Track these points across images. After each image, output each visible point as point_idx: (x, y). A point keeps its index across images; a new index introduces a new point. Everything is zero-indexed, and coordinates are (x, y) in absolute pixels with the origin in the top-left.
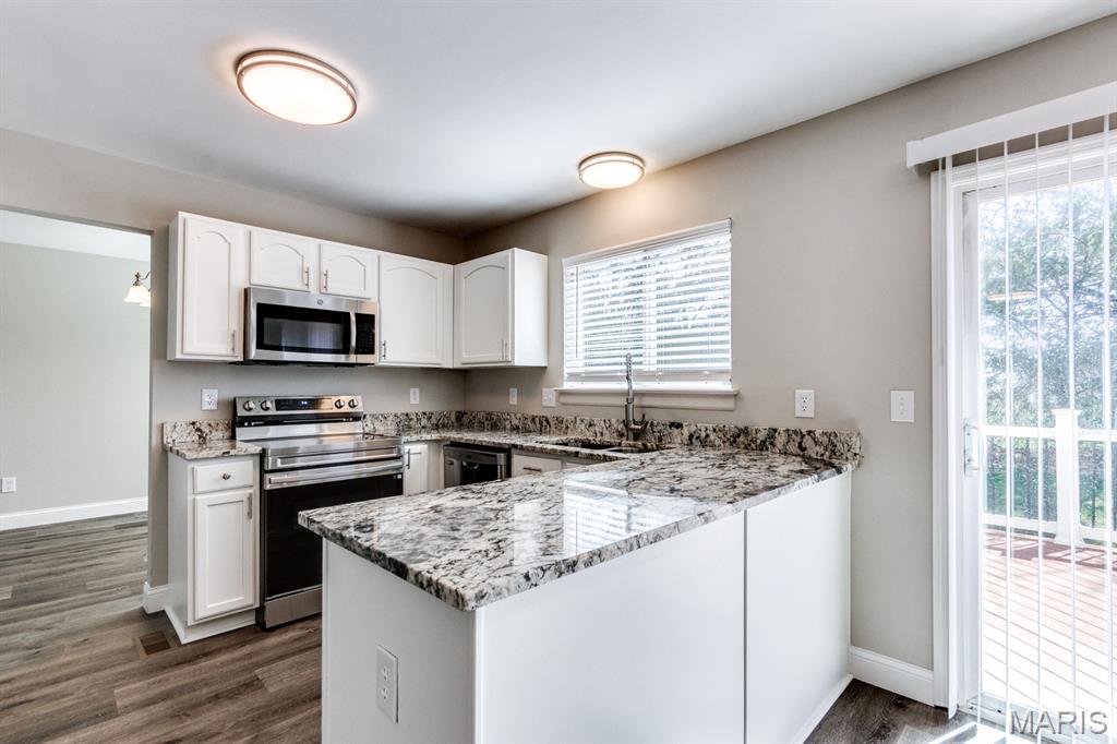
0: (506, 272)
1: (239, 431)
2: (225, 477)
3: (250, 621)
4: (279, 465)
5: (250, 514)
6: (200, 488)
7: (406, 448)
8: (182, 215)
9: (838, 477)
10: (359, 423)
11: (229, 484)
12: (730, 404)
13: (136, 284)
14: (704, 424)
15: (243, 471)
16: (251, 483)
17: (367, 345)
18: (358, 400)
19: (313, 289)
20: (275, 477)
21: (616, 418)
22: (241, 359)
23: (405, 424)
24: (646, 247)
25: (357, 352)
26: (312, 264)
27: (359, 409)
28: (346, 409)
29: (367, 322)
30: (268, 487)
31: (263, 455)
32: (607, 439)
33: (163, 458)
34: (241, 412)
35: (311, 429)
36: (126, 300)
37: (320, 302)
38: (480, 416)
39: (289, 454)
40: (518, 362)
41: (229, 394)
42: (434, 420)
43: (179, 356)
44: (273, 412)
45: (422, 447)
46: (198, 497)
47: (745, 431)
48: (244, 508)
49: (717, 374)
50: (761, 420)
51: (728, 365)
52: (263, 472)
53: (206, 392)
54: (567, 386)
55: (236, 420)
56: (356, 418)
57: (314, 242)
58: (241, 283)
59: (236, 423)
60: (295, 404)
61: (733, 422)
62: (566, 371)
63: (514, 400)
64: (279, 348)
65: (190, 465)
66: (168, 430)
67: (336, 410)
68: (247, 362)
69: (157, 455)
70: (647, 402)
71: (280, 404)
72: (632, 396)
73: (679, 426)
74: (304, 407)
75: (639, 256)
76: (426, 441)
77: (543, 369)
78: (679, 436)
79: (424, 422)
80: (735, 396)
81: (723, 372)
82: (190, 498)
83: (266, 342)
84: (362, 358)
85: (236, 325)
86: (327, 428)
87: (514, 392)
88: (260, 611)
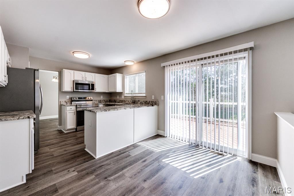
0: (115, 77)
1: (72, 102)
2: (71, 109)
3: (75, 130)
4: (79, 107)
5: (75, 114)
6: (67, 110)
7: (99, 105)
8: (64, 69)
9: (152, 107)
10: (92, 101)
11: (72, 110)
12: (145, 98)
13: (54, 78)
14: (142, 101)
15: (74, 108)
16: (75, 109)
17: (93, 89)
18: (92, 98)
19: (84, 80)
20: (78, 109)
21: (130, 100)
22: (73, 91)
23: (100, 102)
24: (136, 74)
25: (91, 90)
26: (84, 76)
27: (92, 99)
28: (90, 99)
29: (93, 85)
30: (77, 110)
31: (76, 106)
32: (130, 103)
33: (61, 106)
34: (73, 99)
35: (84, 102)
36: (52, 81)
37: (85, 82)
38: (113, 100)
39: (80, 105)
40: (117, 91)
41: (71, 96)
42: (105, 101)
43: (63, 91)
44: (78, 99)
45: (102, 105)
46: (67, 112)
47: (147, 101)
48: (74, 113)
49: (144, 93)
50: (148, 100)
51: (145, 92)
52: (76, 108)
53: (67, 96)
54: (125, 95)
55: (72, 100)
56: (92, 100)
57: (84, 73)
58: (73, 79)
59: (72, 101)
60: (81, 98)
61: (145, 100)
62: (125, 93)
63: (118, 98)
64: (78, 89)
65: (66, 107)
66: (61, 102)
67: (88, 99)
68: (74, 92)
69: (60, 106)
70: (136, 98)
71: (79, 98)
72: (133, 97)
73: (139, 101)
74: (83, 99)
75: (135, 75)
76: (102, 104)
77: (122, 92)
78: (139, 102)
79: (103, 101)
80: (146, 96)
81: (145, 93)
82: (66, 111)
83: (77, 88)
84: (93, 91)
85: (72, 86)
86: (87, 102)
87: (118, 96)
88: (76, 129)
